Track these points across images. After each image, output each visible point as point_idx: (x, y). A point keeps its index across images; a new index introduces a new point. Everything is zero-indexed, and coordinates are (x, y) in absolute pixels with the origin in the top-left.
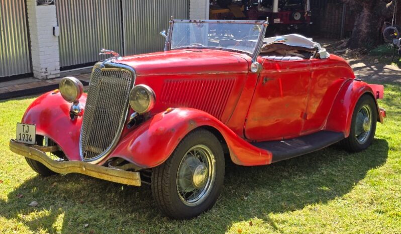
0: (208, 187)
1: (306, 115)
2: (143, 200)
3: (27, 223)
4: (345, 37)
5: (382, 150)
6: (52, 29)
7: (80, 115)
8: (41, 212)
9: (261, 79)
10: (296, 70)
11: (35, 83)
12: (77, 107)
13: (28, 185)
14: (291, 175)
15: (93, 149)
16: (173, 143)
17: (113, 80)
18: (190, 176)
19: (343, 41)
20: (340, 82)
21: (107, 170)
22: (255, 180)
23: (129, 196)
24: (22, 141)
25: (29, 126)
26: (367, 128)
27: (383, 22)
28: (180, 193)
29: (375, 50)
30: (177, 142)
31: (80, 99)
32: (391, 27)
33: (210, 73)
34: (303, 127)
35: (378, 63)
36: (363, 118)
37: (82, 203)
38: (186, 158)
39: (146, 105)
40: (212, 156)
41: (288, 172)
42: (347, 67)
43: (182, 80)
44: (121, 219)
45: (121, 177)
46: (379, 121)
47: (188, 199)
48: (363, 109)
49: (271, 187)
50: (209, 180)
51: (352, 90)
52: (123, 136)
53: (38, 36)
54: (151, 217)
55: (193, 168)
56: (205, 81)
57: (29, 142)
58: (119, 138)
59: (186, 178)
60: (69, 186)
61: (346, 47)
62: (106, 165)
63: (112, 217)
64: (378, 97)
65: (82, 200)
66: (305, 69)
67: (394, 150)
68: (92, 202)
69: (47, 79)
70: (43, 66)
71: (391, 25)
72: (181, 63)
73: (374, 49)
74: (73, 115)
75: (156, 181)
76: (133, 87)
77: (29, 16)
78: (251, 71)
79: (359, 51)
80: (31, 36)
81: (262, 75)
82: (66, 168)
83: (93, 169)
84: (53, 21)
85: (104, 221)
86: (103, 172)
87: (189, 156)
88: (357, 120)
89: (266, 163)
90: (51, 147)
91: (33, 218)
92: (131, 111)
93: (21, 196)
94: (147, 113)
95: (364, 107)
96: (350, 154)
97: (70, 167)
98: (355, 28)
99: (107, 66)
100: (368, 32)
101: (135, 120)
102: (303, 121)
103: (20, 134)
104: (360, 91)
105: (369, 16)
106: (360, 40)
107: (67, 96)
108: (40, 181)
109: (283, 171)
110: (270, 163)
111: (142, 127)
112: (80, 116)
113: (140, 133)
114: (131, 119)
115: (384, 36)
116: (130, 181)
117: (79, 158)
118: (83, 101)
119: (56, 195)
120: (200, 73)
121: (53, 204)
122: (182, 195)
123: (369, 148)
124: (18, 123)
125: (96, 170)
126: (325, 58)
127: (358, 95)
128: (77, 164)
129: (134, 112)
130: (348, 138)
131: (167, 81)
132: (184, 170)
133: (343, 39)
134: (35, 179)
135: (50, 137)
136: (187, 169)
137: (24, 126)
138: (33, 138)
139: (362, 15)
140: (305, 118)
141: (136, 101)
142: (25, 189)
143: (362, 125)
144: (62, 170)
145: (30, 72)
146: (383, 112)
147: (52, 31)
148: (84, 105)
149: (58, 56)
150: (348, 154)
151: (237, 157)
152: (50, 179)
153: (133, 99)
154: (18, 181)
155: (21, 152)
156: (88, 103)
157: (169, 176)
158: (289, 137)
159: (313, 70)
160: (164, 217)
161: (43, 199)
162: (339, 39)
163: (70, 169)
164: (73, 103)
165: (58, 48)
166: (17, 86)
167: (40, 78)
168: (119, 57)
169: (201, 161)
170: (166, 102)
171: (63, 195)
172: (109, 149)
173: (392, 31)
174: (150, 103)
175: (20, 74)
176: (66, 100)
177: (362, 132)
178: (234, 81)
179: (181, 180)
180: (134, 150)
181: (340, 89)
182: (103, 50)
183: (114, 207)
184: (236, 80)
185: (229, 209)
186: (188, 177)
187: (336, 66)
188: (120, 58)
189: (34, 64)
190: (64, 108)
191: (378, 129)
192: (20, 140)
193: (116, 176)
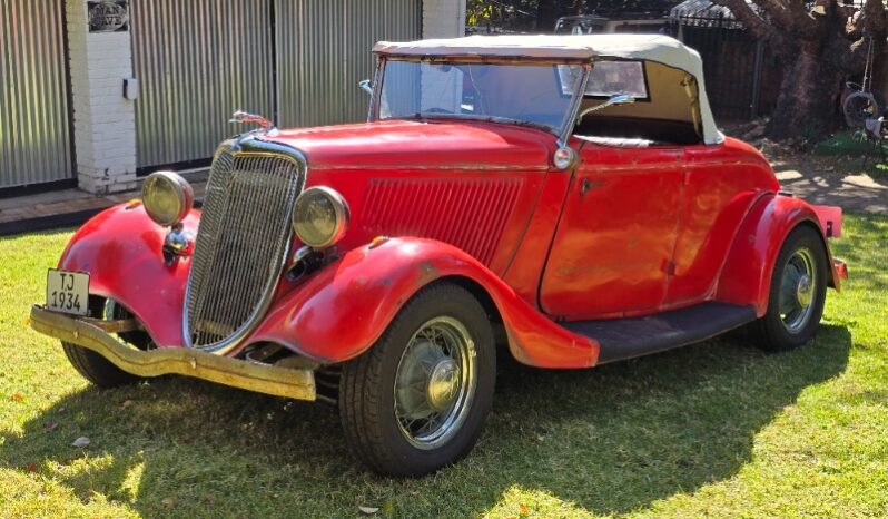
0: (461, 409)
1: (672, 266)
2: (319, 438)
3: (67, 482)
4: (760, 115)
5: (838, 347)
6: (122, 82)
7: (186, 253)
8: (98, 459)
9: (577, 184)
10: (652, 167)
11: (81, 201)
12: (178, 238)
13: (68, 407)
14: (639, 394)
15: (212, 327)
16: (386, 310)
17: (257, 178)
18: (422, 383)
19: (755, 122)
20: (748, 199)
21: (242, 367)
22: (561, 402)
23: (288, 430)
24: (58, 309)
25: (75, 275)
26: (807, 299)
27: (842, 84)
28: (401, 419)
29: (827, 143)
30: (395, 309)
31: (184, 221)
32: (861, 93)
33: (466, 168)
34: (665, 293)
35: (832, 171)
36: (797, 277)
37: (186, 442)
38: (415, 345)
39: (329, 230)
40: (470, 343)
41: (634, 388)
42: (762, 166)
43: (408, 181)
44: (271, 474)
45: (274, 382)
46: (832, 285)
47: (417, 435)
48: (796, 258)
49: (595, 417)
50: (462, 391)
51: (773, 215)
52: (279, 296)
53: (91, 100)
54: (335, 472)
55: (430, 367)
56: (456, 186)
57: (74, 311)
58: (268, 303)
59: (415, 387)
60: (159, 408)
61: (761, 137)
62: (242, 356)
63: (252, 472)
64: (830, 233)
65: (187, 437)
66: (673, 166)
67: (863, 348)
68: (208, 442)
69: (107, 193)
70: (100, 164)
71: (861, 89)
72: (405, 143)
73: (825, 140)
74: (170, 253)
75: (350, 391)
76: (303, 192)
77: (71, 54)
78: (554, 166)
79: (792, 146)
80: (75, 98)
81: (578, 176)
82: (154, 363)
83: (214, 365)
84: (125, 67)
85: (233, 478)
86: (236, 370)
87: (420, 342)
88: (784, 281)
89: (586, 365)
90: (121, 322)
91: (82, 471)
92: (297, 243)
93: (54, 426)
94: (330, 248)
95: (798, 252)
96: (768, 355)
97: (163, 361)
98: (782, 95)
99: (246, 147)
100: (811, 105)
101: (305, 263)
102: (667, 278)
103: (55, 293)
104: (790, 218)
105: (813, 68)
106: (793, 120)
107: (158, 213)
108: (95, 397)
109: (623, 386)
110: (593, 365)
111: (319, 279)
112: (185, 257)
113: (315, 291)
114: (295, 260)
115: (845, 112)
116: (292, 388)
117: (182, 343)
118: (190, 224)
119: (130, 426)
120: (447, 168)
121: (124, 444)
122: (405, 425)
123: (809, 342)
124: (50, 269)
125: (220, 367)
126: (715, 145)
127: (786, 228)
128: (179, 356)
129: (302, 244)
130: (764, 318)
131: (375, 183)
132: (410, 370)
133: (755, 119)
134: (83, 394)
135: (120, 301)
136: (416, 369)
137: (63, 275)
138: (84, 302)
139: (798, 66)
140: (671, 272)
141: (307, 224)
142: (61, 413)
143: (795, 291)
144: (144, 368)
145: (70, 176)
146: (841, 266)
147: (121, 88)
148: (195, 233)
149: (133, 142)
150: (763, 354)
151: (522, 348)
152: (117, 395)
153: (300, 219)
154: (48, 397)
155: (55, 331)
156: (202, 228)
157: (378, 380)
158: (637, 312)
159: (689, 169)
160: (363, 472)
161: (102, 434)
162: (748, 119)
163: (162, 364)
164: (170, 228)
165: (133, 125)
166: (41, 207)
167: (93, 190)
168: (272, 128)
169: (446, 353)
170: (372, 226)
171: (146, 425)
172: (246, 325)
173: (861, 102)
174: (337, 227)
175: (48, 180)
176: (155, 220)
177: (795, 308)
178: (518, 187)
179: (402, 392)
180: (302, 326)
181: (746, 213)
182: (239, 112)
183: (257, 450)
184: (522, 184)
185: (506, 457)
186: (418, 385)
187: (738, 163)
188: (274, 132)
189: (79, 160)
190: (151, 240)
191: (831, 304)
192: (55, 305)
193: (262, 380)
